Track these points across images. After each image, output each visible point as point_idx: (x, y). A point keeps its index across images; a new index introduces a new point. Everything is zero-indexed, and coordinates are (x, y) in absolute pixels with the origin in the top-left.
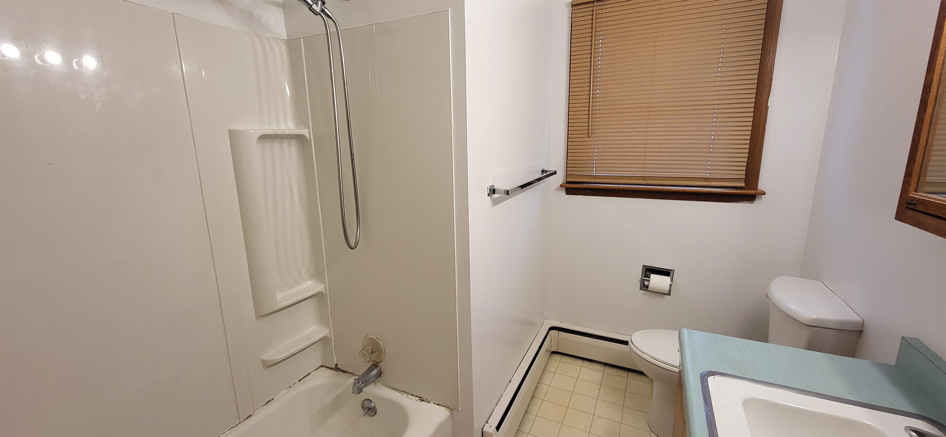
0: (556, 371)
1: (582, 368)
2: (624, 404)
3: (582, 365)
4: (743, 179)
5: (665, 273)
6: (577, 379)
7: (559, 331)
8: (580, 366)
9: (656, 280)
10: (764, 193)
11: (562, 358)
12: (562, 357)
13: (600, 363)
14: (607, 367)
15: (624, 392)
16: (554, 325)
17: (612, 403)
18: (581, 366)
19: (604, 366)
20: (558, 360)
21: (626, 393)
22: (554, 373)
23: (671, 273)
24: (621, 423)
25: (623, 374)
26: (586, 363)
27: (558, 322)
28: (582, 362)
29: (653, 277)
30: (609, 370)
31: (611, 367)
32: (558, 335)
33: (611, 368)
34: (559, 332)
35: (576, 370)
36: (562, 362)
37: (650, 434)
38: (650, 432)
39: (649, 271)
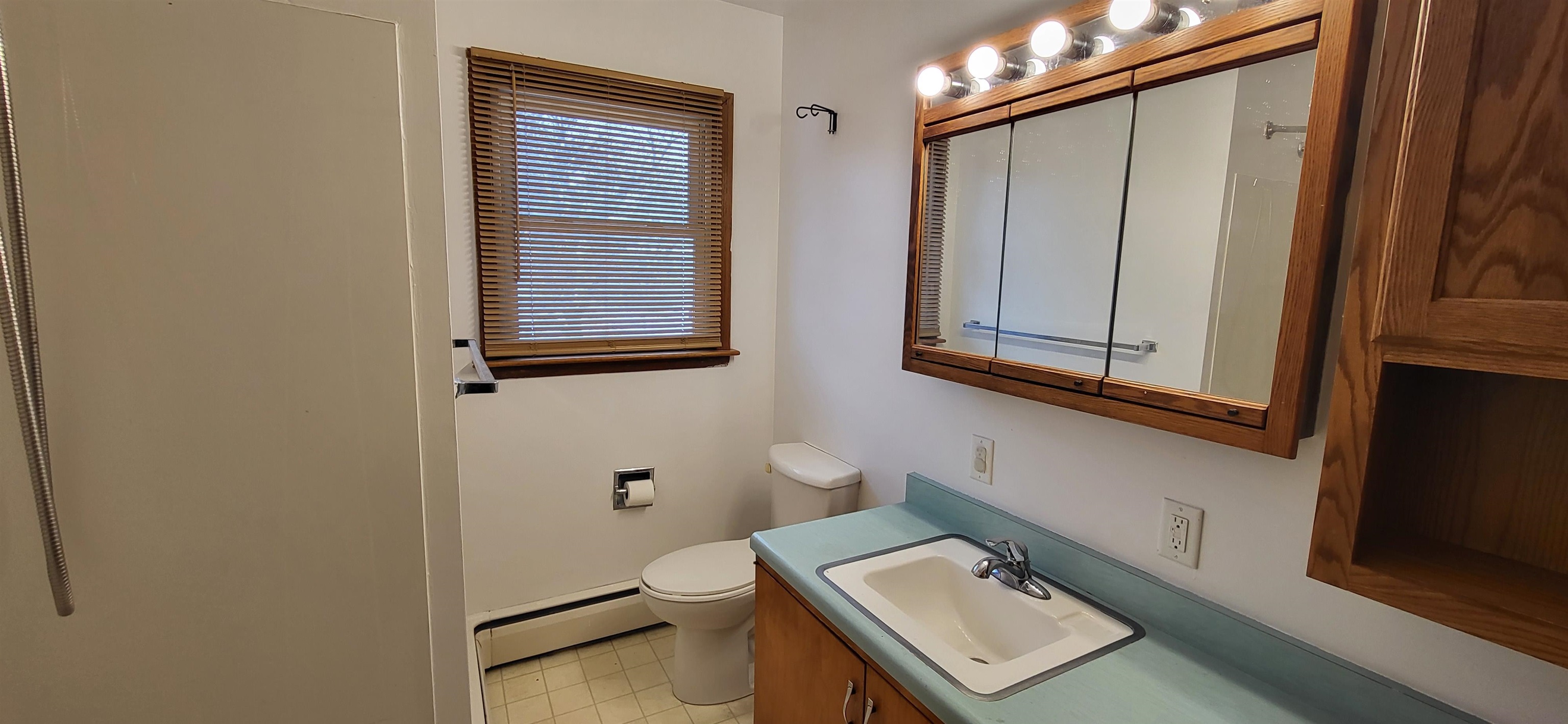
0: (505, 700)
1: (544, 671)
2: (632, 690)
3: (542, 668)
4: (718, 337)
5: (644, 475)
6: (547, 692)
7: (491, 628)
8: (539, 671)
9: (637, 489)
10: (738, 353)
11: (501, 673)
12: (501, 671)
13: (566, 650)
14: (579, 651)
15: (623, 672)
16: (481, 620)
17: (617, 698)
18: (542, 670)
19: (575, 651)
20: (497, 680)
21: (626, 671)
22: (504, 706)
23: (648, 473)
24: (645, 717)
25: (606, 647)
26: (546, 662)
27: (485, 612)
28: (539, 662)
29: (632, 485)
30: (585, 653)
31: (587, 646)
32: (491, 636)
33: (584, 648)
34: (493, 629)
35: (538, 680)
36: (507, 680)
37: (684, 707)
38: (682, 705)
39: (624, 478)
